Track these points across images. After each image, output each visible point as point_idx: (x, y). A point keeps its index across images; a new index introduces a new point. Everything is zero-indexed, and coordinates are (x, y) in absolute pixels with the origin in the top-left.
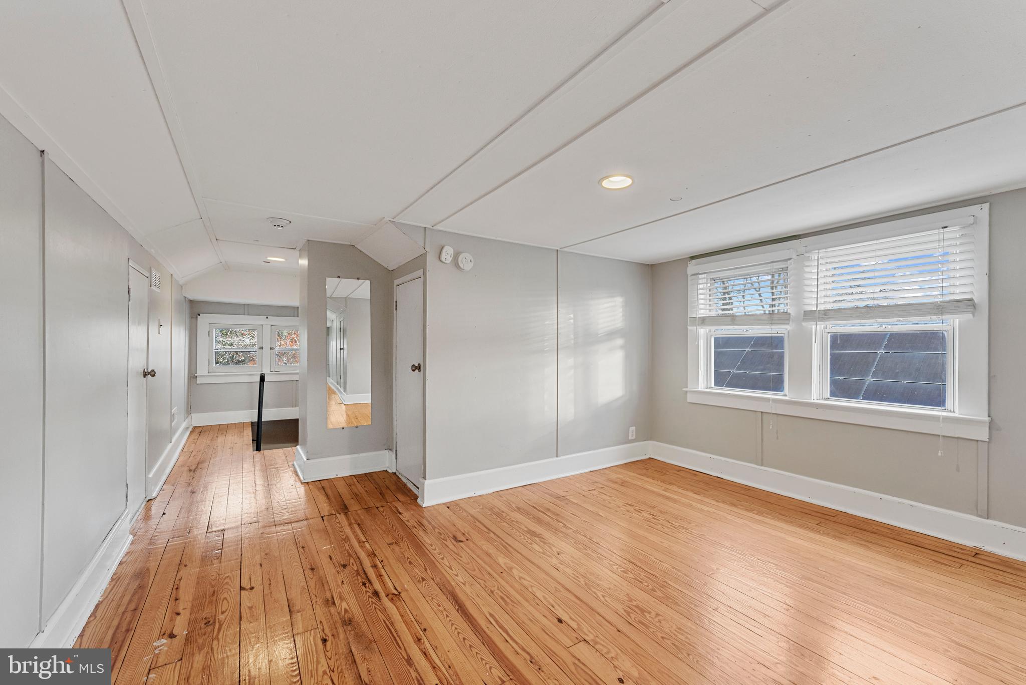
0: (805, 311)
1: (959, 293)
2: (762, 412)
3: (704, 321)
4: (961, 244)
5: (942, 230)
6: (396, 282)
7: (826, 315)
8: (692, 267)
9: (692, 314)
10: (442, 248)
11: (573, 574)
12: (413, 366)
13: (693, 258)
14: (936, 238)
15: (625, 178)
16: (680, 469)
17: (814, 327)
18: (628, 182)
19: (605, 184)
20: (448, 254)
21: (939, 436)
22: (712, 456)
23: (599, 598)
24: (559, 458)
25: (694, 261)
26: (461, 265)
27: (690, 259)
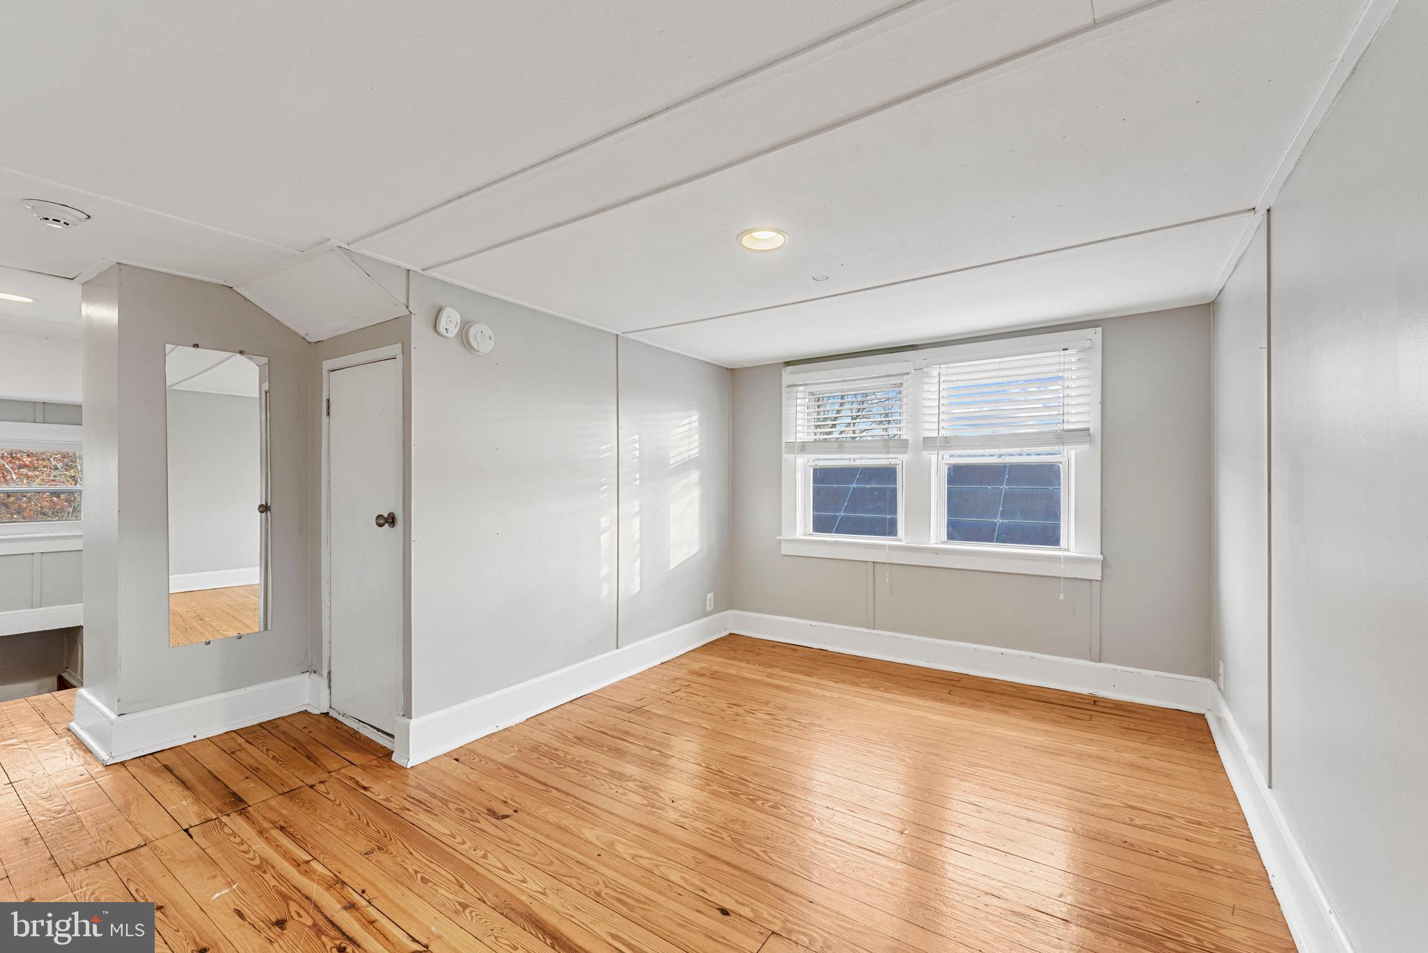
0: (924, 438)
1: (1075, 421)
2: (874, 562)
3: (803, 447)
4: (1078, 369)
5: (1062, 353)
6: (327, 365)
7: (946, 443)
8: (788, 376)
9: (788, 438)
10: (440, 311)
11: (708, 828)
12: (380, 517)
13: (788, 364)
14: (1056, 360)
15: (775, 234)
16: (775, 645)
17: (934, 458)
18: (777, 240)
19: (746, 241)
20: (450, 321)
21: (1060, 578)
22: (814, 623)
23: (762, 858)
24: (620, 650)
25: (789, 368)
26: (474, 344)
27: (783, 364)
